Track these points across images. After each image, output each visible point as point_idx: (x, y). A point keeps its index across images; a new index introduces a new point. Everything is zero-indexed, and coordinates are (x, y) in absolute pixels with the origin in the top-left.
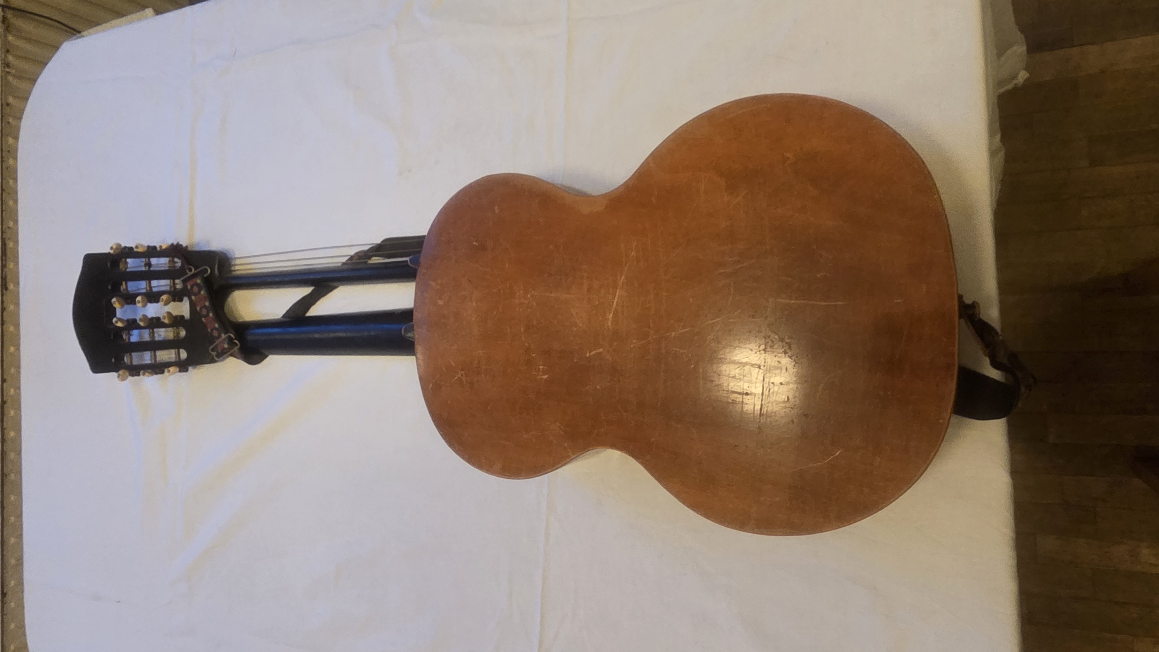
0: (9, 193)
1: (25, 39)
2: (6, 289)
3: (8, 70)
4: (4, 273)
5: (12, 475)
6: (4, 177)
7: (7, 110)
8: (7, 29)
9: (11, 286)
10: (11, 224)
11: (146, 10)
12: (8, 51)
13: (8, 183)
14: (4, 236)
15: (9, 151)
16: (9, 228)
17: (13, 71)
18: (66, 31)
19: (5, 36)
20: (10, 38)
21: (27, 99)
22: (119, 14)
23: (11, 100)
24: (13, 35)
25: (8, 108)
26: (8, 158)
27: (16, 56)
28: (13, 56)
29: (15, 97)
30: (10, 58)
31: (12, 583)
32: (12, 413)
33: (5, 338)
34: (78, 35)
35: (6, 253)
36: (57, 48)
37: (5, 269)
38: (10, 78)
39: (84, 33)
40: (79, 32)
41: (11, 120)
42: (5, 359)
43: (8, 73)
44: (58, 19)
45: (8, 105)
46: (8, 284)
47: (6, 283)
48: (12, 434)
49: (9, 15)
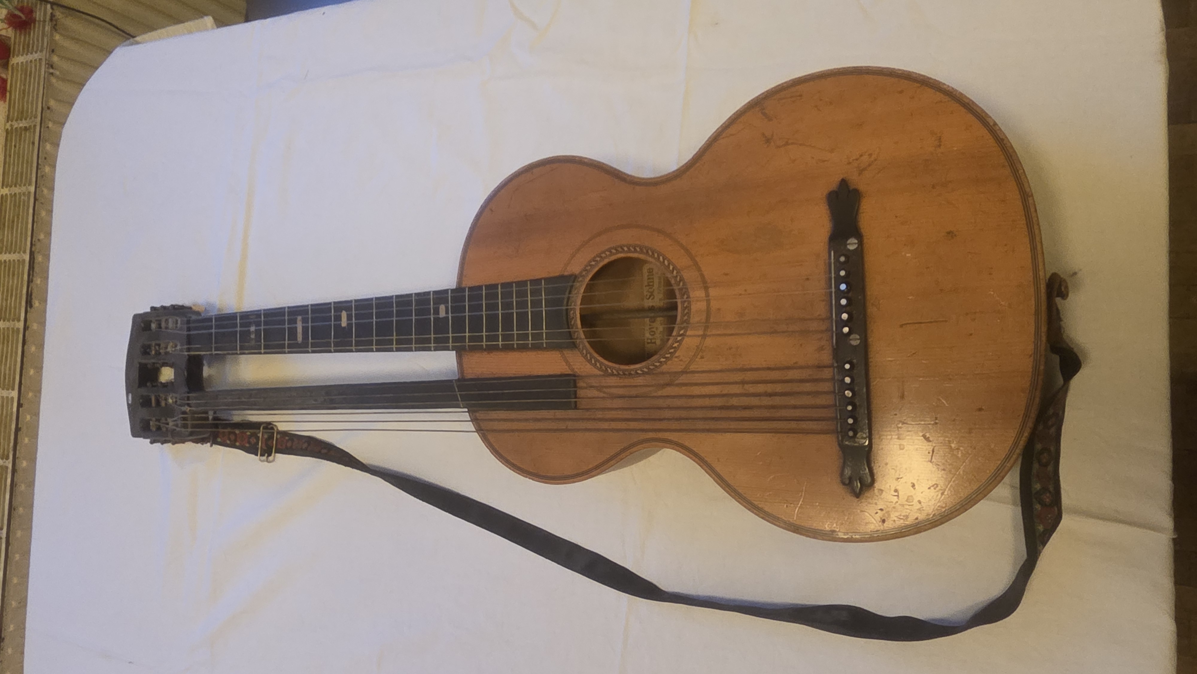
0: (42, 203)
1: (73, 39)
2: (31, 306)
3: (51, 71)
4: (30, 289)
5: (21, 509)
6: (38, 186)
7: (47, 113)
8: (54, 28)
9: (36, 304)
10: (42, 236)
11: (206, 18)
12: (53, 51)
13: (42, 191)
14: (33, 249)
15: (45, 158)
16: (39, 240)
17: (58, 73)
18: (119, 35)
19: (52, 35)
20: (57, 37)
21: (72, 104)
22: (177, 20)
23: (52, 103)
24: (61, 34)
25: (48, 111)
26: (44, 166)
27: (61, 57)
28: (59, 56)
29: (57, 100)
30: (55, 59)
31: (12, 627)
32: (26, 440)
33: (25, 359)
34: (132, 40)
35: (33, 268)
36: (108, 52)
37: (31, 285)
38: (53, 80)
39: (138, 39)
40: (134, 37)
41: (50, 125)
42: (23, 382)
43: (52, 74)
44: (109, 21)
45: (48, 108)
46: (33, 301)
47: (31, 299)
48: (25, 464)
49: (58, 14)
